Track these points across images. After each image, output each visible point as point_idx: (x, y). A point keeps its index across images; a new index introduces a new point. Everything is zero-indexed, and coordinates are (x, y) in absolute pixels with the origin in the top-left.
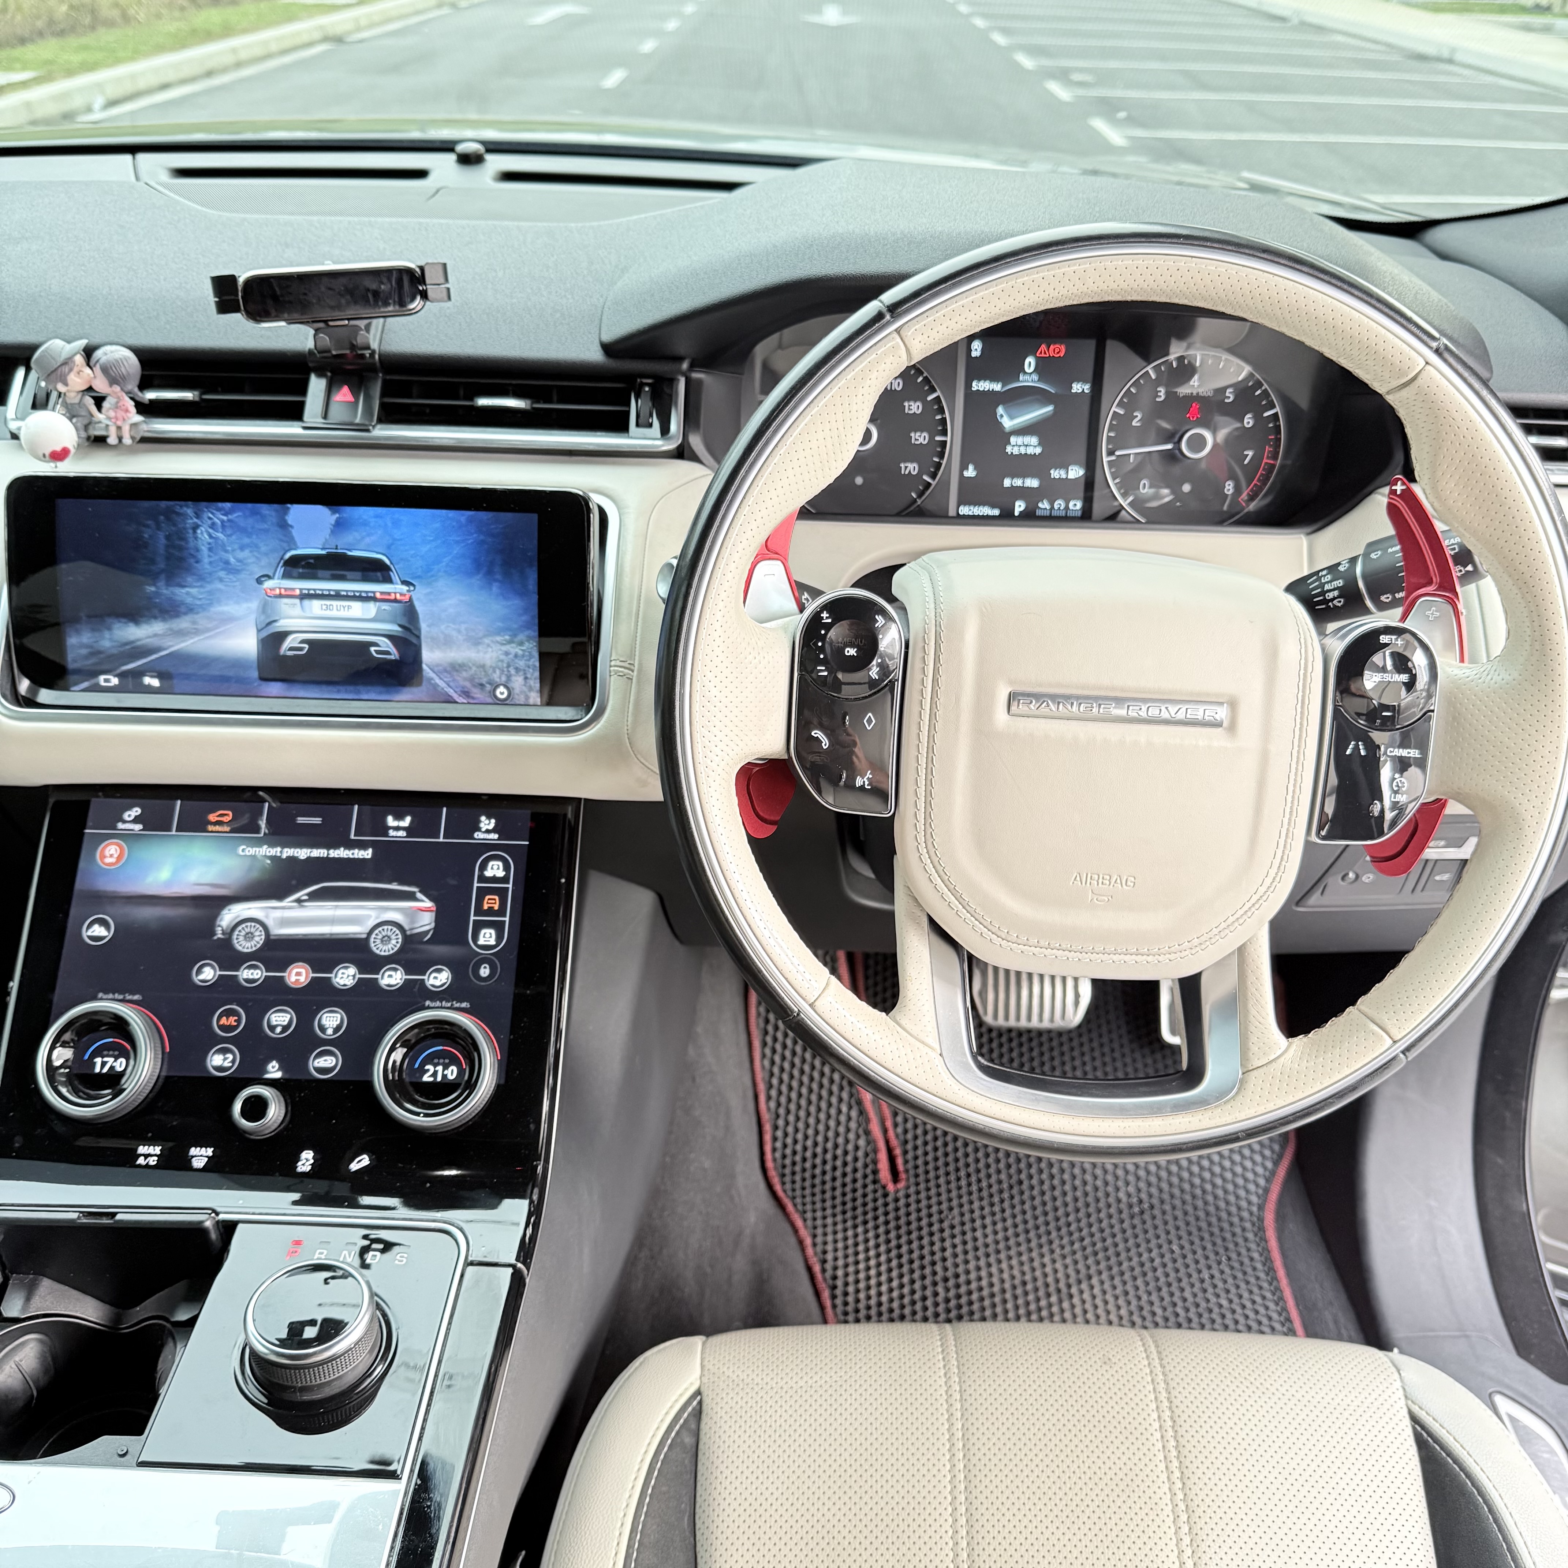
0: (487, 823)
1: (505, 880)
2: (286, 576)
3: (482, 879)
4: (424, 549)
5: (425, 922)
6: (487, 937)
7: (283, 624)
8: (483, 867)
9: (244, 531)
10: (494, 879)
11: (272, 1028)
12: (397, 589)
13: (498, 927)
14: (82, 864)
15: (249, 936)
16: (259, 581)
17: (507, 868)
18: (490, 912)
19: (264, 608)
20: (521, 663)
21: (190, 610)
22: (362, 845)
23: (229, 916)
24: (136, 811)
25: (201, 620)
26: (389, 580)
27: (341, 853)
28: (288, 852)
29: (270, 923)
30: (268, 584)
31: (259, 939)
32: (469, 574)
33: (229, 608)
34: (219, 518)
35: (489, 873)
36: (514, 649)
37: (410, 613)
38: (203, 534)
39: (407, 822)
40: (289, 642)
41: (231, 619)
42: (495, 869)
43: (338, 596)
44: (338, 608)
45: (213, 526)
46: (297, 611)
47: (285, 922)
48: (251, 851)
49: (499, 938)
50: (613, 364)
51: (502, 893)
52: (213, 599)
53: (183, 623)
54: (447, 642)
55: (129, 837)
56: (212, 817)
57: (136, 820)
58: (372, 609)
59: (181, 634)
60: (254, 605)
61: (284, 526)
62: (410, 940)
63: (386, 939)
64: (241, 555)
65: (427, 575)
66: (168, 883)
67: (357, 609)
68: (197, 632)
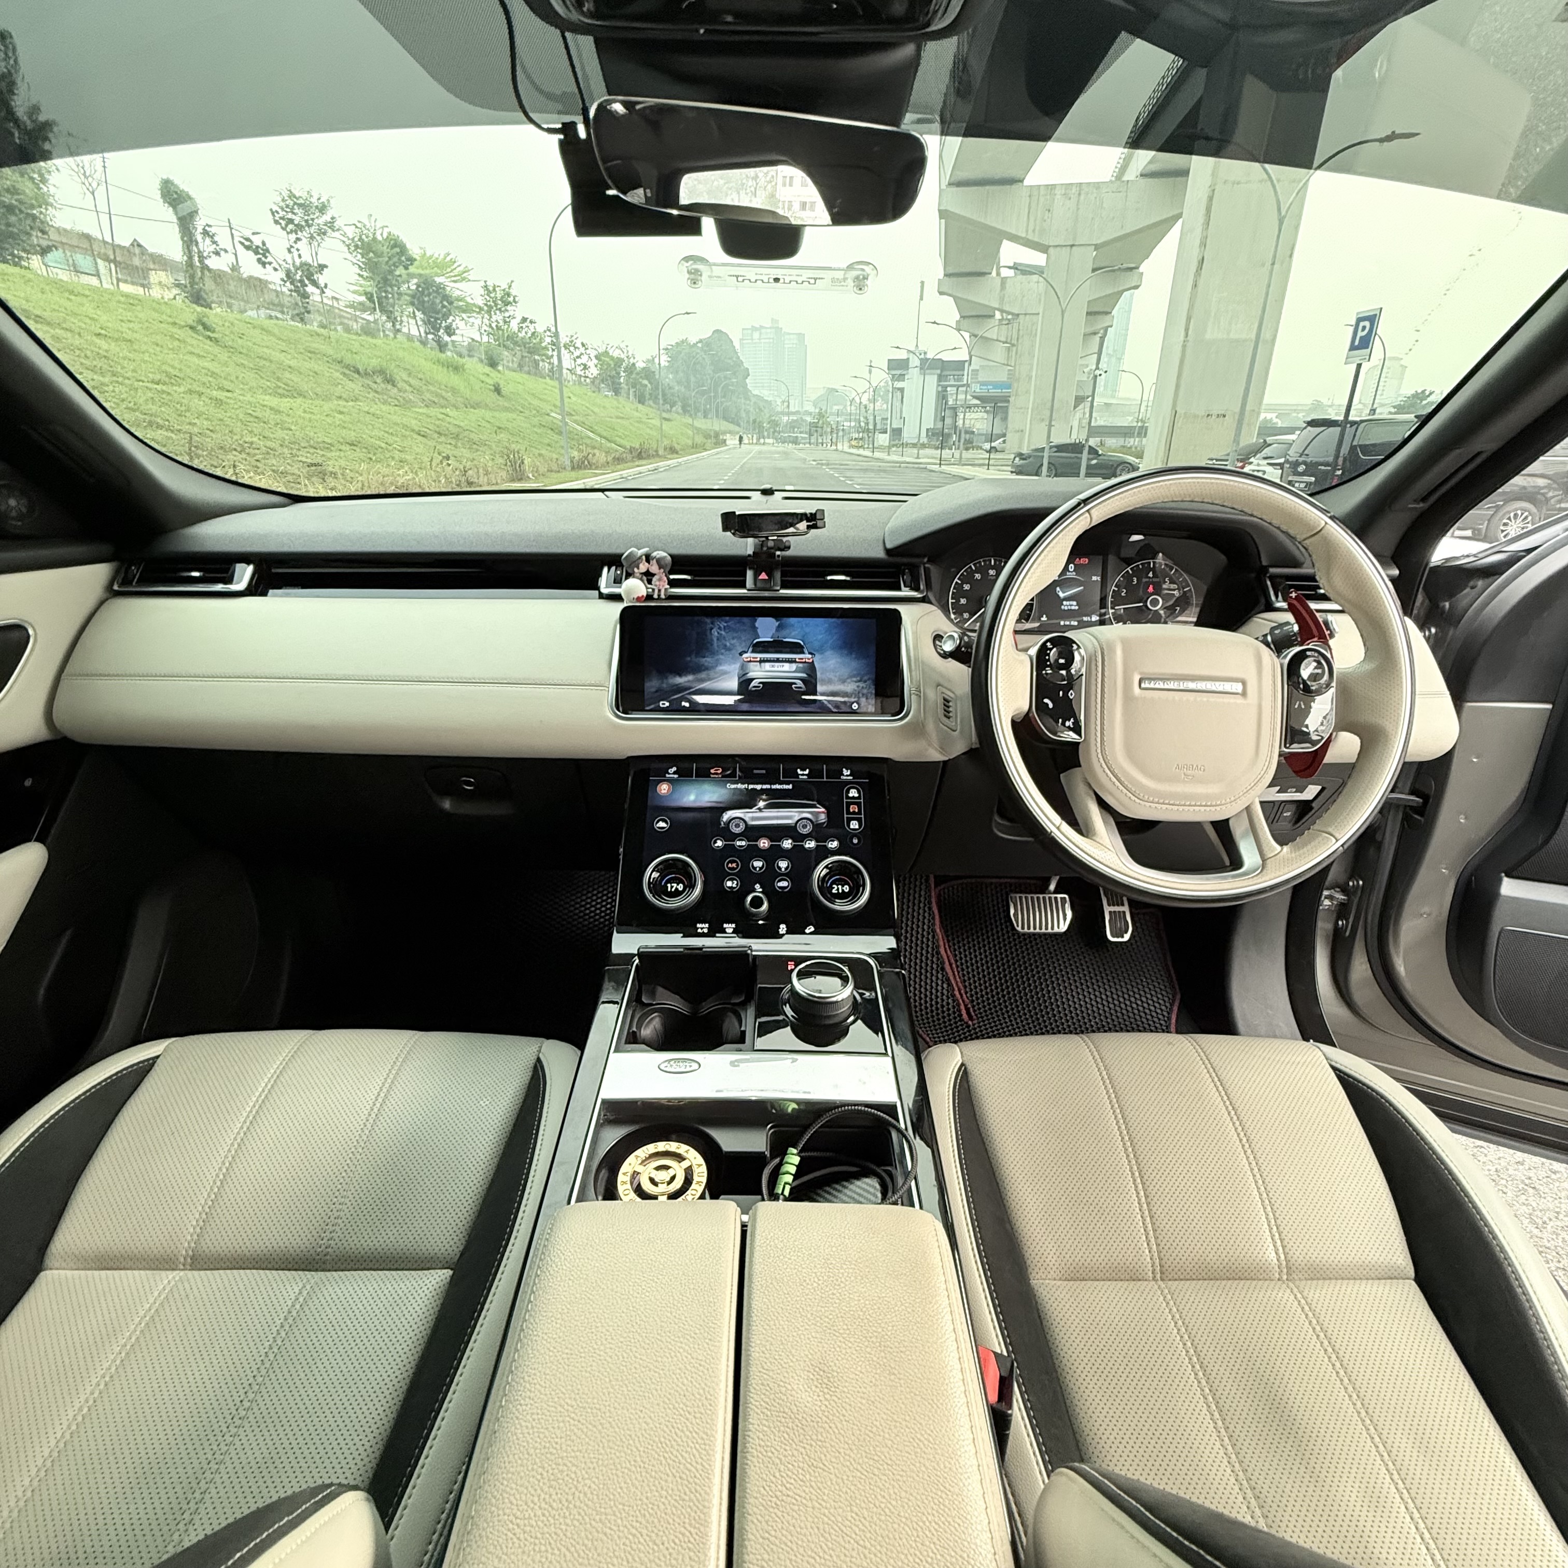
0: (846, 772)
1: (859, 798)
2: (753, 652)
3: (848, 797)
4: (820, 637)
5: (823, 818)
6: (854, 825)
7: (751, 675)
8: (848, 792)
9: (735, 630)
10: (853, 798)
11: (755, 868)
12: (806, 657)
13: (859, 820)
14: (650, 794)
15: (737, 826)
16: (741, 654)
17: (859, 792)
18: (854, 813)
19: (743, 667)
20: (865, 691)
21: (707, 669)
22: (788, 783)
23: (726, 816)
24: (674, 769)
25: (712, 673)
26: (803, 653)
27: (778, 786)
28: (751, 787)
29: (747, 819)
30: (745, 655)
31: (742, 826)
32: (841, 648)
33: (724, 668)
34: (723, 624)
35: (851, 795)
36: (861, 684)
37: (811, 669)
38: (715, 632)
39: (807, 772)
40: (753, 684)
41: (725, 673)
42: (853, 793)
43: (778, 660)
44: (778, 667)
45: (720, 628)
46: (758, 668)
47: (753, 819)
48: (733, 786)
49: (860, 826)
50: (892, 559)
51: (858, 804)
52: (718, 663)
53: (703, 675)
54: (830, 682)
55: (670, 781)
56: (712, 771)
57: (674, 773)
58: (794, 666)
59: (702, 681)
60: (738, 666)
61: (754, 629)
62: (817, 826)
63: (805, 826)
64: (733, 642)
65: (821, 650)
66: (695, 801)
67: (787, 667)
68: (709, 679)
